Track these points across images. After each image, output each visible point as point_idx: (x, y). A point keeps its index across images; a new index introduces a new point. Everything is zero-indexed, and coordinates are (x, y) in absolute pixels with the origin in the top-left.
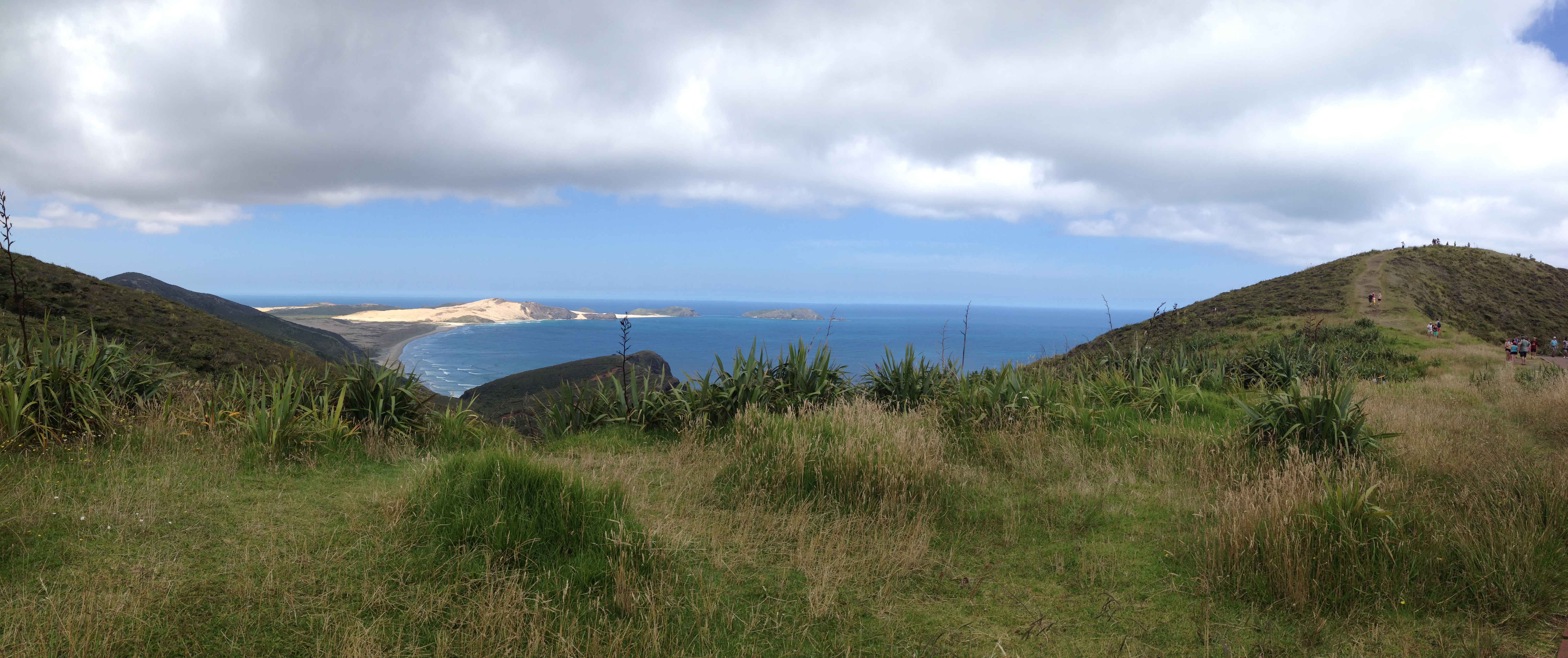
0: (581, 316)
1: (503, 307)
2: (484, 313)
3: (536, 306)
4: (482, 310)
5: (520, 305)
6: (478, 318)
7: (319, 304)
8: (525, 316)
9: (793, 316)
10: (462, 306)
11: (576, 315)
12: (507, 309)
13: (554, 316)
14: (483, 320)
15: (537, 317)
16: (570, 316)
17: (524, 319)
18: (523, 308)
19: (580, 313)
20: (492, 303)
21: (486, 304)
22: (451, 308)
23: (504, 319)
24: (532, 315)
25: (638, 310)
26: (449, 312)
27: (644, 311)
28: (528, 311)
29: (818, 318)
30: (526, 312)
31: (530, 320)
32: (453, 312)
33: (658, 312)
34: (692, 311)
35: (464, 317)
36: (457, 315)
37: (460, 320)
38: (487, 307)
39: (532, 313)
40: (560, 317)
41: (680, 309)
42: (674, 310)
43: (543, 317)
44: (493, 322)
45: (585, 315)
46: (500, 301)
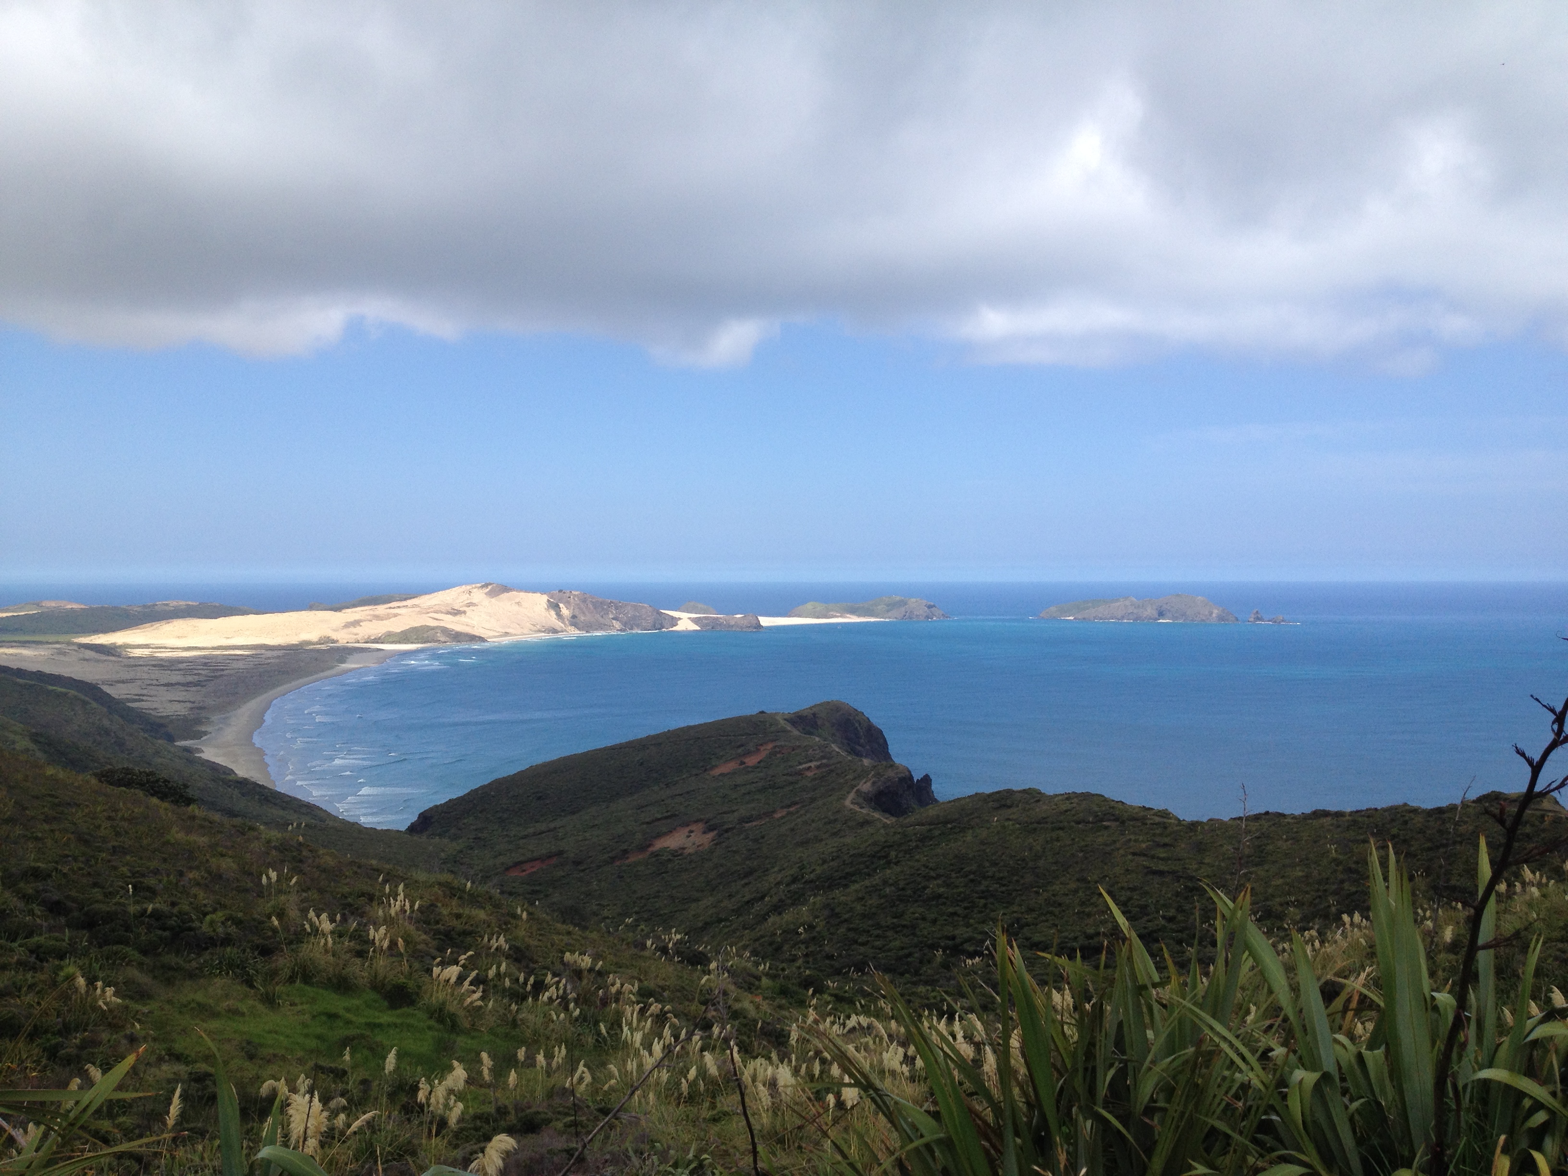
0: (686, 622)
1: (506, 604)
2: (462, 618)
3: (584, 601)
4: (456, 613)
5: (545, 598)
6: (445, 631)
8: (559, 625)
9: (1161, 614)
10: (409, 602)
11: (674, 621)
12: (516, 608)
13: (625, 624)
14: (458, 636)
15: (588, 627)
16: (661, 622)
17: (555, 631)
18: (554, 606)
19: (684, 616)
20: (479, 595)
21: (465, 598)
22: (381, 609)
23: (506, 634)
24: (574, 621)
25: (809, 606)
26: (378, 618)
27: (820, 607)
28: (565, 612)
29: (1221, 618)
30: (559, 615)
31: (573, 633)
32: (388, 617)
33: (853, 611)
34: (930, 607)
35: (414, 630)
36: (397, 626)
37: (404, 637)
38: (470, 605)
39: (574, 617)
40: (638, 626)
41: (903, 603)
42: (892, 606)
43: (601, 627)
44: (482, 639)
45: (695, 621)
46: (498, 589)
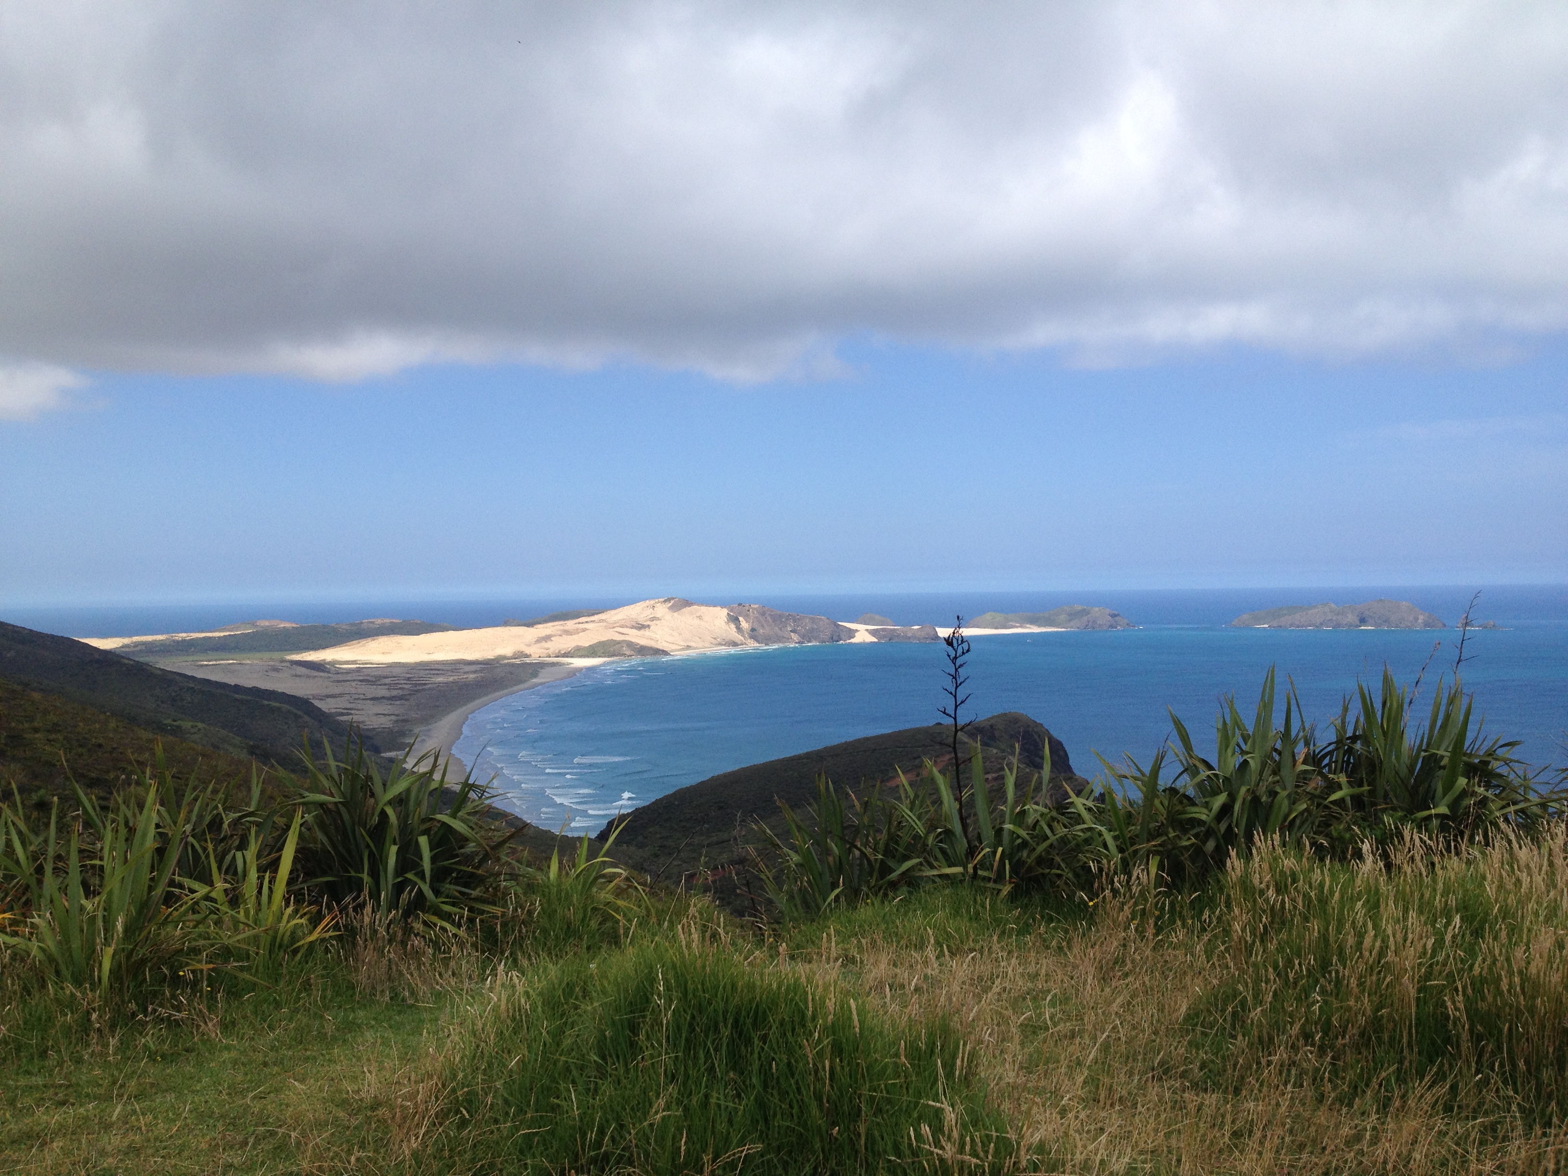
0: (863, 634)
1: (687, 618)
2: (646, 632)
3: (763, 614)
4: (641, 627)
5: (725, 611)
6: (630, 644)
7: (254, 625)
8: (739, 638)
9: (1363, 621)
10: (596, 618)
11: (851, 633)
12: (697, 622)
13: (803, 637)
14: (643, 650)
15: (767, 640)
16: (839, 634)
17: (735, 644)
18: (734, 620)
19: (861, 627)
20: (662, 610)
21: (649, 613)
22: (570, 624)
23: (689, 647)
24: (753, 634)
25: (988, 616)
26: (567, 632)
27: (999, 617)
28: (744, 625)
29: (1426, 624)
30: (739, 629)
31: (751, 646)
32: (577, 632)
33: (1034, 621)
34: (1114, 616)
35: (601, 644)
36: (585, 640)
37: (591, 651)
38: (653, 619)
39: (753, 630)
40: (816, 639)
41: (1084, 612)
42: (1073, 615)
43: (779, 639)
44: (665, 653)
45: (873, 633)
46: (681, 603)
